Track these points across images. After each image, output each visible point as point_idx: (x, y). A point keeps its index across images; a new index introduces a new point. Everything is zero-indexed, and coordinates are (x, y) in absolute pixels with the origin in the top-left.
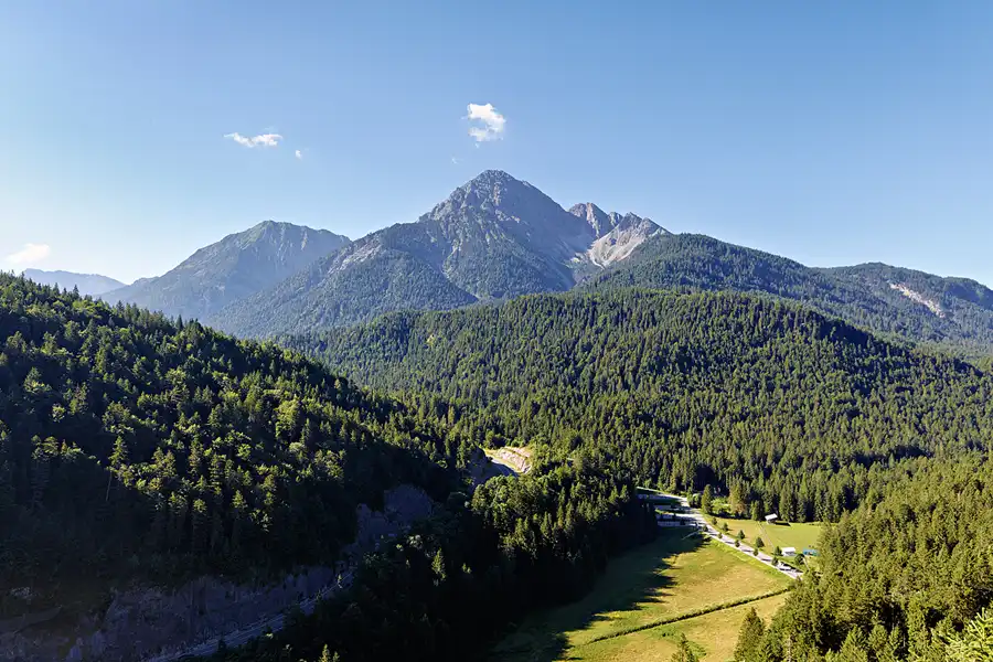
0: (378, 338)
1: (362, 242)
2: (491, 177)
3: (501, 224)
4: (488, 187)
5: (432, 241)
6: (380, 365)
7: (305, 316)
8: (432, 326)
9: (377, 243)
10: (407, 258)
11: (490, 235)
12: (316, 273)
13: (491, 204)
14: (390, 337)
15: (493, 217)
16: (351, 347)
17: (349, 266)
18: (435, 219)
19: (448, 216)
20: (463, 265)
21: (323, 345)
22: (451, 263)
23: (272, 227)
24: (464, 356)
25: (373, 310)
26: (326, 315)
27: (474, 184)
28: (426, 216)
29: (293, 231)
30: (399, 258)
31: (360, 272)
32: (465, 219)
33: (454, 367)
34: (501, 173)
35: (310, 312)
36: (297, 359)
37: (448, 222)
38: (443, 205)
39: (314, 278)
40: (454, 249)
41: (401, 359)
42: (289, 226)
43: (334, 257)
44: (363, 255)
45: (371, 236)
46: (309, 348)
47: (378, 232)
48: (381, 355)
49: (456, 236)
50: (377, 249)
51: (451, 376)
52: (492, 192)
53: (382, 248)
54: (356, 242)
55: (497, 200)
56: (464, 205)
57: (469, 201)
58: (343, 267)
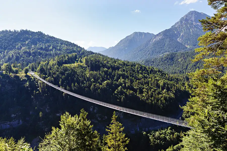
0: (166, 60)
1: (157, 35)
2: (192, 13)
3: (194, 26)
4: (191, 16)
5: (175, 33)
6: (167, 66)
7: (146, 54)
8: (180, 57)
9: (161, 35)
10: (169, 38)
11: (192, 29)
12: (147, 43)
13: (192, 21)
14: (169, 59)
15: (192, 24)
16: (160, 62)
18: (176, 27)
19: (179, 26)
20: (184, 38)
21: (153, 62)
22: (181, 38)
23: (136, 33)
24: (189, 64)
25: (162, 52)
26: (150, 54)
27: (186, 16)
28: (173, 26)
29: (141, 34)
30: (167, 38)
31: (157, 43)
32: (184, 26)
33: (187, 67)
34: (194, 11)
36: (157, 70)
37: (180, 27)
38: (178, 22)
39: (147, 44)
40: (181, 34)
41: (173, 65)
42: (140, 33)
43: (151, 39)
44: (158, 38)
46: (150, 63)
47: (161, 32)
48: (167, 64)
49: (182, 31)
50: (161, 37)
51: (186, 69)
52: (192, 17)
53: (163, 36)
54: (156, 35)
55: (193, 19)
56: (184, 22)
57: (185, 21)
58: (154, 42)
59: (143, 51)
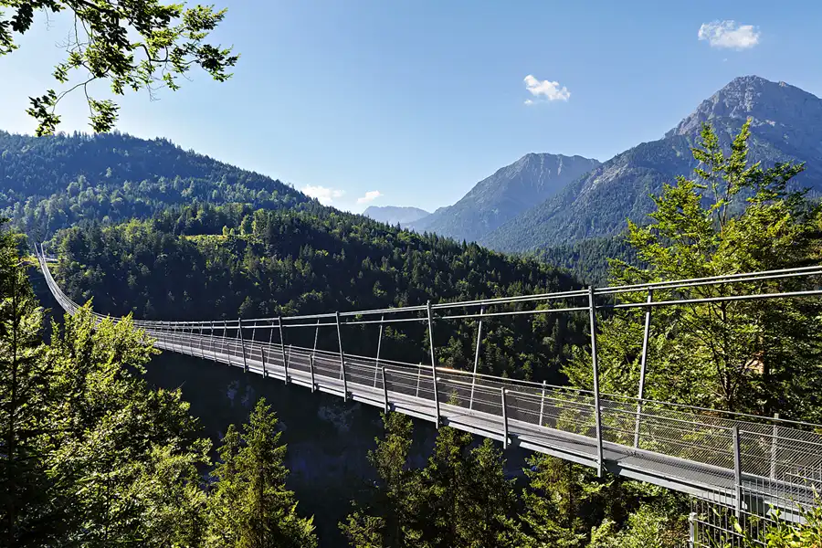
1: (610, 163)
2: (741, 84)
4: (738, 95)
5: (678, 155)
7: (562, 231)
9: (624, 163)
10: (653, 173)
12: (570, 194)
13: (742, 111)
16: (600, 257)
17: (599, 185)
18: (681, 134)
19: (693, 131)
21: (575, 255)
23: (533, 158)
26: (580, 229)
27: (722, 94)
28: (672, 131)
29: (551, 160)
30: (645, 175)
31: (607, 191)
34: (752, 78)
35: (565, 228)
36: (550, 271)
37: (694, 135)
38: (689, 119)
39: (570, 198)
42: (546, 156)
43: (587, 177)
44: (611, 175)
45: (618, 157)
46: (564, 259)
47: (625, 153)
50: (624, 168)
52: (743, 98)
53: (629, 167)
54: (605, 163)
55: (748, 106)
56: (711, 116)
57: (717, 112)
58: (594, 187)
59: (555, 219)
